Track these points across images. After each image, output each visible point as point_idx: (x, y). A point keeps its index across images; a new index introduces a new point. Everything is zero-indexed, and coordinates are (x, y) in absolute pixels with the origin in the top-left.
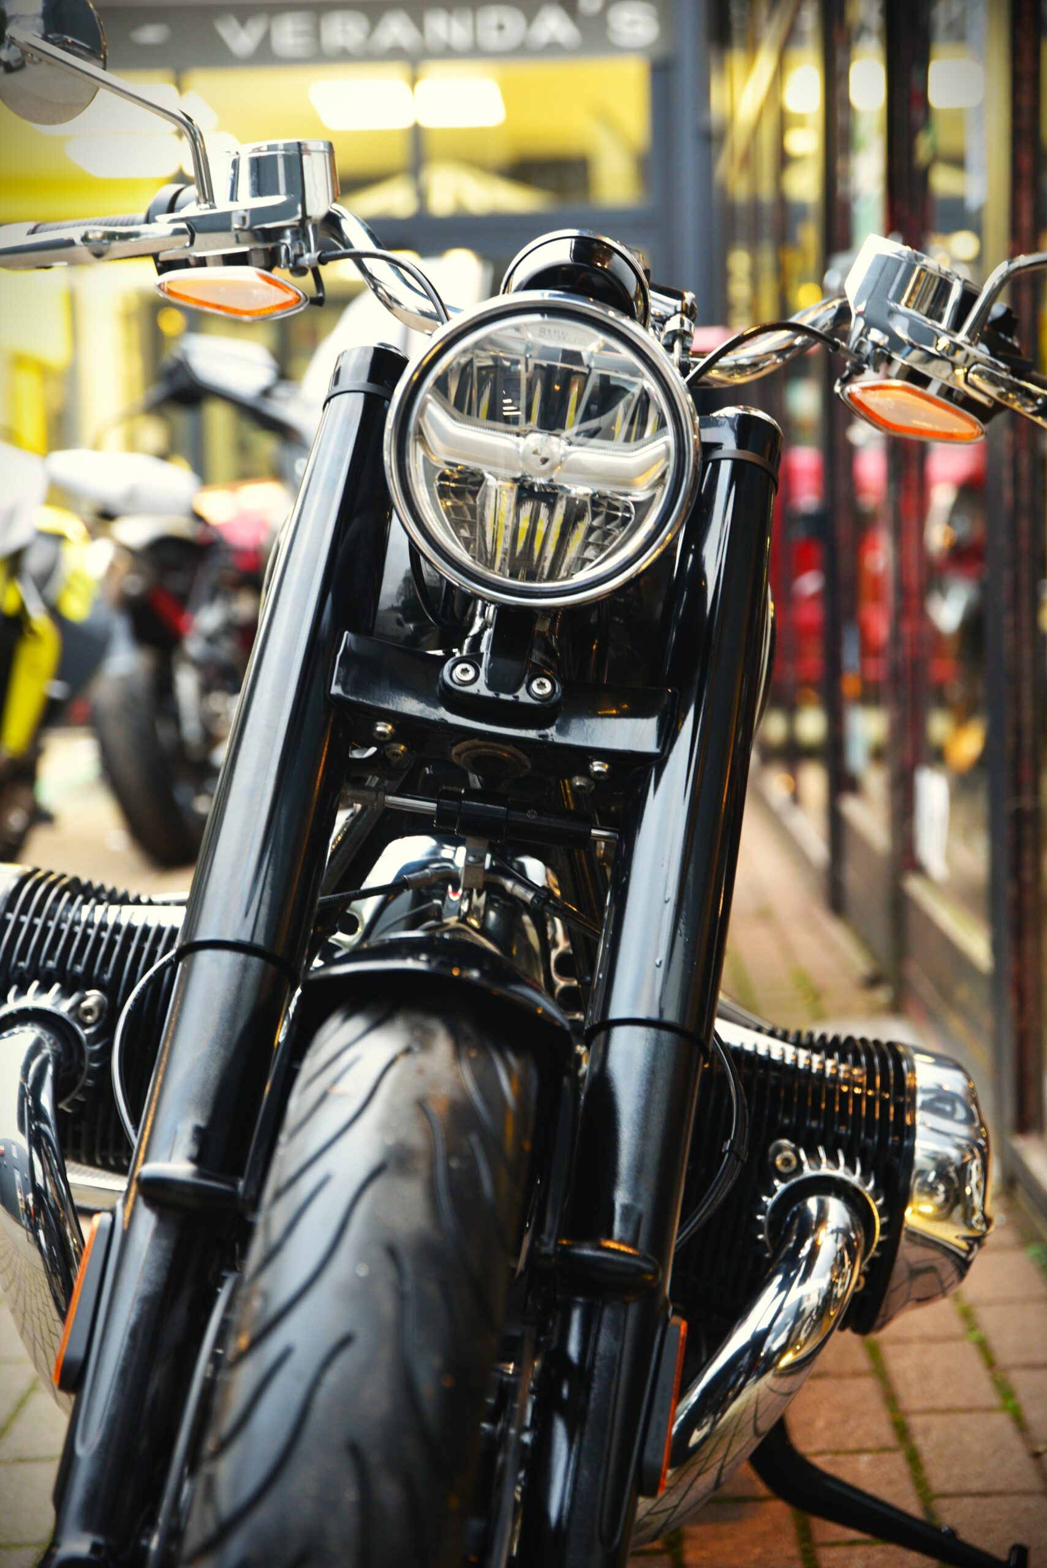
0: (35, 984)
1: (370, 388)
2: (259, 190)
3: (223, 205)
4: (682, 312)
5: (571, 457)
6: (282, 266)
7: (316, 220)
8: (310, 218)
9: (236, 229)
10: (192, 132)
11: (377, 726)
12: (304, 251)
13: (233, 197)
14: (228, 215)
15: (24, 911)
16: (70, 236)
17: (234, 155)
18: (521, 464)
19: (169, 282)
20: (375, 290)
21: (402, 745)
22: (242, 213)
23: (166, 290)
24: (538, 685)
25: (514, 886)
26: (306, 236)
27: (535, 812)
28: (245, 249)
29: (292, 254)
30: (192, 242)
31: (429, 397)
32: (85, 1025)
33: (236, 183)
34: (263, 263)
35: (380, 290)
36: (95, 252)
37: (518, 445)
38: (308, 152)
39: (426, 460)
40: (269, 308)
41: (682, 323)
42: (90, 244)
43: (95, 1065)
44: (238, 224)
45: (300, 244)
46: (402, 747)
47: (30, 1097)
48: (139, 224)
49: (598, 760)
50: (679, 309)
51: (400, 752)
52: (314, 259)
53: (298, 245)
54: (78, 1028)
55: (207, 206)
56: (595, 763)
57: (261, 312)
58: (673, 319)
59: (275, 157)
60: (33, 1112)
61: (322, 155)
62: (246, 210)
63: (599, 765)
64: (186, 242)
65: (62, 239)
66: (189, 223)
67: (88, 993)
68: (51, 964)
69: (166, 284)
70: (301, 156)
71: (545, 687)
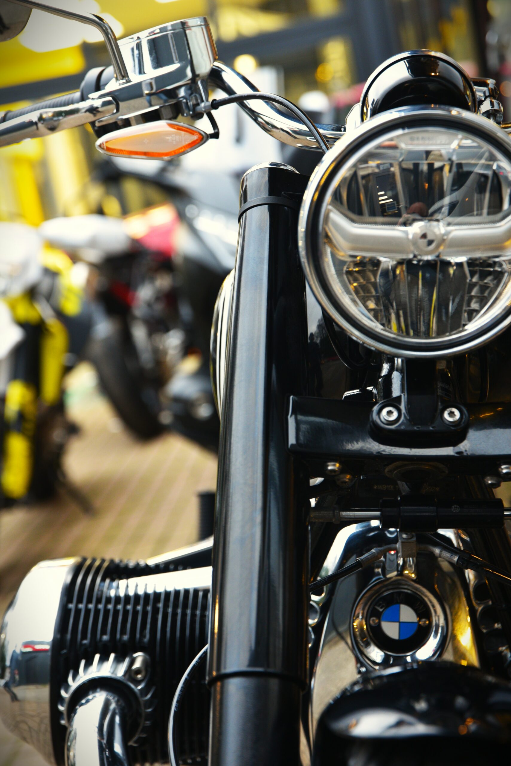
0: (97, 657)
1: (272, 200)
2: (158, 63)
3: (135, 78)
4: (490, 96)
5: (451, 236)
6: (185, 115)
7: (203, 77)
8: (198, 75)
9: (147, 94)
10: (104, 28)
11: (328, 466)
12: (199, 101)
13: (141, 71)
14: (139, 85)
15: (80, 601)
16: (30, 119)
17: (137, 40)
18: (412, 248)
19: (106, 142)
20: (256, 120)
21: (348, 474)
22: (149, 81)
23: (105, 148)
24: (449, 414)
25: (441, 552)
26: (197, 90)
27: (458, 507)
28: (157, 107)
29: (191, 104)
30: (118, 110)
31: (330, 207)
32: (137, 682)
33: (141, 60)
34: (171, 115)
35: (260, 119)
36: (49, 127)
37: (406, 233)
38: (189, 28)
39: (333, 255)
40: (181, 148)
41: (492, 104)
42: (45, 123)
43: (150, 710)
44: (147, 90)
45: (195, 96)
46: (348, 477)
47: (107, 750)
48: (78, 102)
49: (504, 464)
50: (487, 94)
51: (347, 480)
52: (208, 106)
53: (194, 98)
54: (132, 686)
55: (124, 81)
56: (503, 467)
57: (176, 152)
58: (485, 103)
59: (166, 36)
60: (110, 759)
61: (200, 28)
62: (151, 79)
63: (507, 468)
64: (114, 110)
65: (24, 122)
66: (113, 95)
67: (135, 655)
68: (105, 638)
69: (104, 144)
70: (185, 31)
71: (455, 415)
